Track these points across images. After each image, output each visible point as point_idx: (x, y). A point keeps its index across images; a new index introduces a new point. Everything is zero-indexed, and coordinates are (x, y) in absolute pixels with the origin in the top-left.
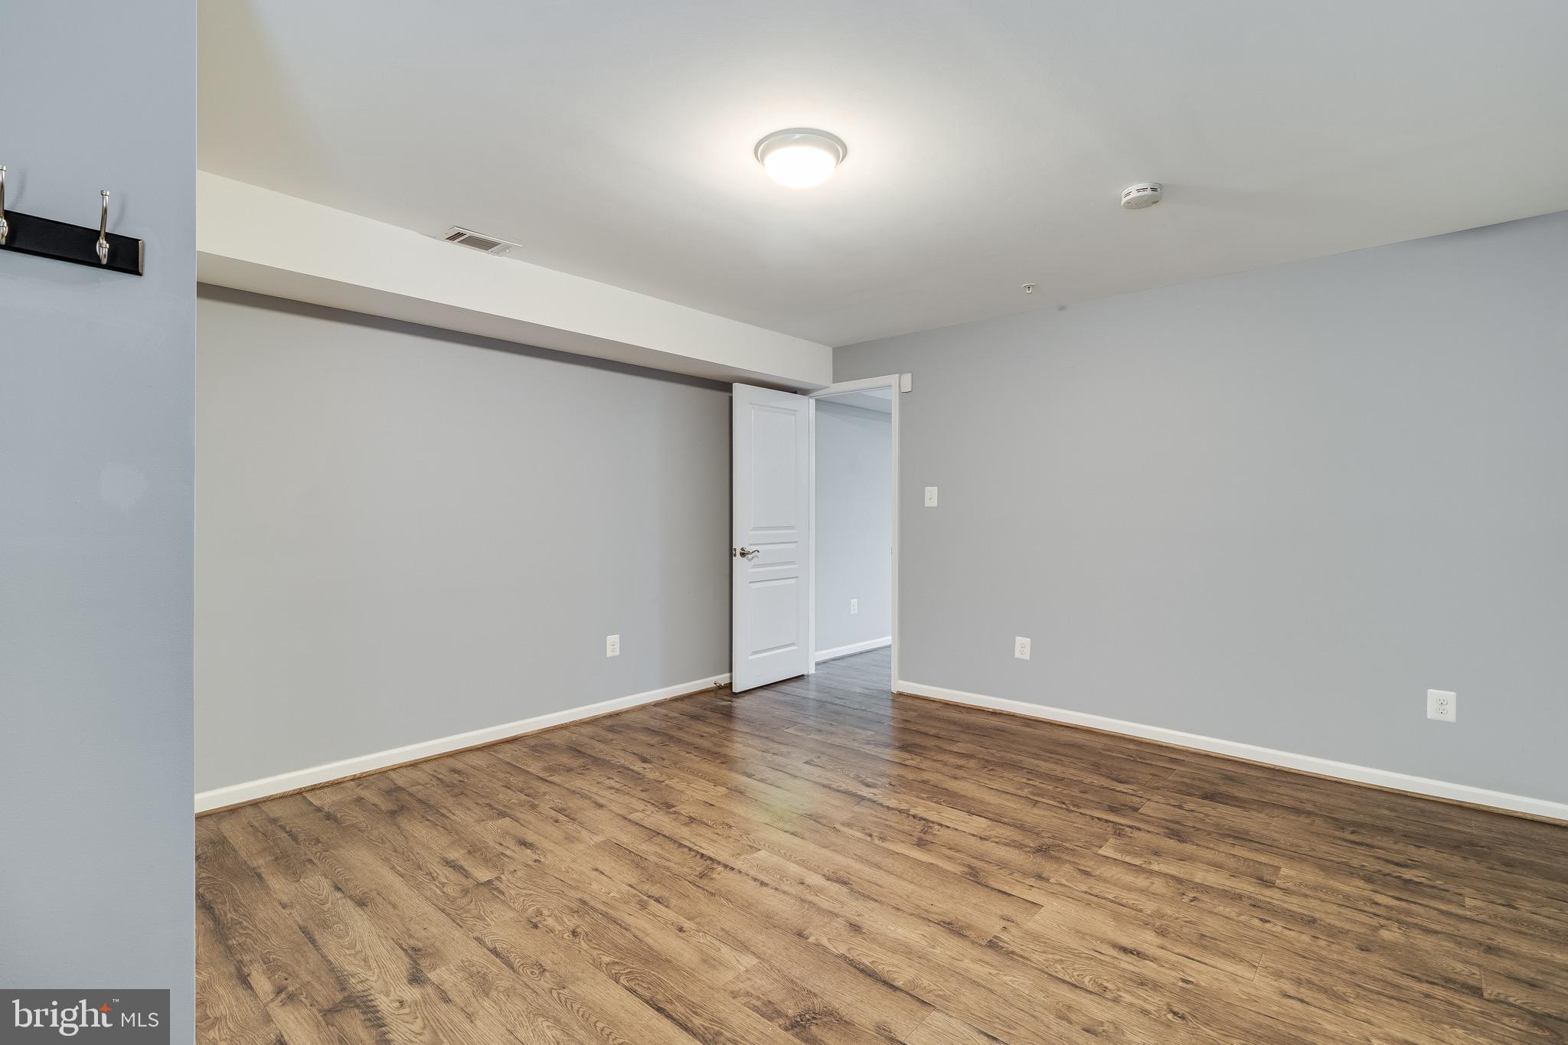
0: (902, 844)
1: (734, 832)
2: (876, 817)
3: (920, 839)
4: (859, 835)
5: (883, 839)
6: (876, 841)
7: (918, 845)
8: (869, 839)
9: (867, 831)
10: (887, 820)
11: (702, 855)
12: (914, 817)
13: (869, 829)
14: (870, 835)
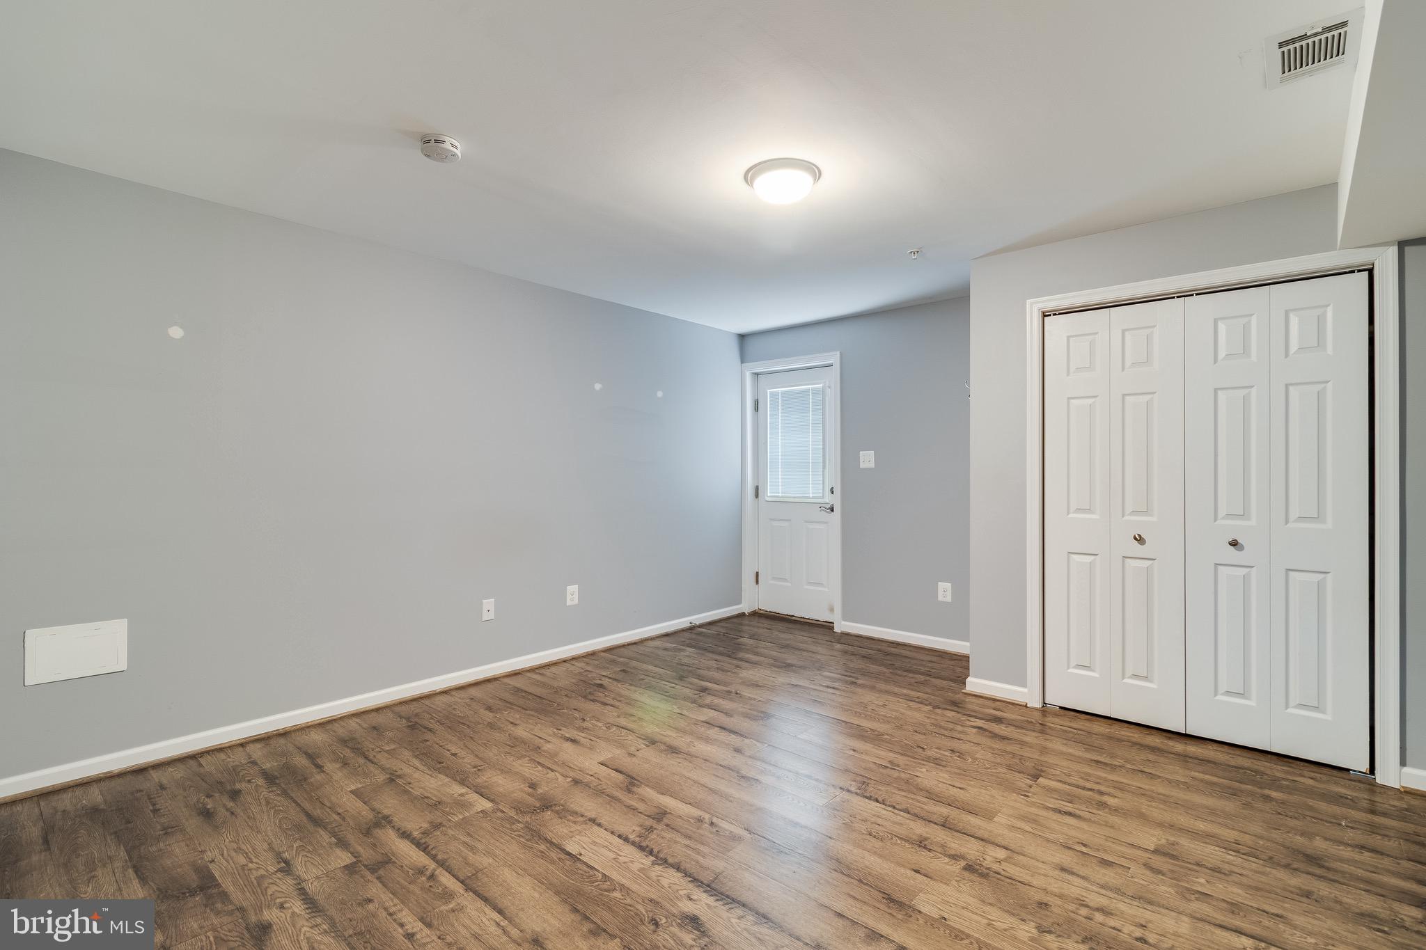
0: (681, 813)
1: (863, 827)
2: (698, 853)
3: (659, 820)
4: (724, 825)
5: (700, 820)
6: (707, 816)
7: (665, 813)
8: (715, 820)
9: (714, 830)
10: (687, 846)
11: (877, 801)
12: (651, 853)
13: (711, 833)
14: (712, 824)
